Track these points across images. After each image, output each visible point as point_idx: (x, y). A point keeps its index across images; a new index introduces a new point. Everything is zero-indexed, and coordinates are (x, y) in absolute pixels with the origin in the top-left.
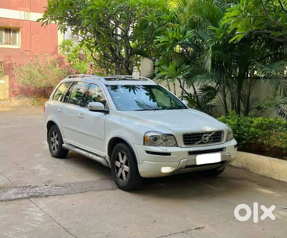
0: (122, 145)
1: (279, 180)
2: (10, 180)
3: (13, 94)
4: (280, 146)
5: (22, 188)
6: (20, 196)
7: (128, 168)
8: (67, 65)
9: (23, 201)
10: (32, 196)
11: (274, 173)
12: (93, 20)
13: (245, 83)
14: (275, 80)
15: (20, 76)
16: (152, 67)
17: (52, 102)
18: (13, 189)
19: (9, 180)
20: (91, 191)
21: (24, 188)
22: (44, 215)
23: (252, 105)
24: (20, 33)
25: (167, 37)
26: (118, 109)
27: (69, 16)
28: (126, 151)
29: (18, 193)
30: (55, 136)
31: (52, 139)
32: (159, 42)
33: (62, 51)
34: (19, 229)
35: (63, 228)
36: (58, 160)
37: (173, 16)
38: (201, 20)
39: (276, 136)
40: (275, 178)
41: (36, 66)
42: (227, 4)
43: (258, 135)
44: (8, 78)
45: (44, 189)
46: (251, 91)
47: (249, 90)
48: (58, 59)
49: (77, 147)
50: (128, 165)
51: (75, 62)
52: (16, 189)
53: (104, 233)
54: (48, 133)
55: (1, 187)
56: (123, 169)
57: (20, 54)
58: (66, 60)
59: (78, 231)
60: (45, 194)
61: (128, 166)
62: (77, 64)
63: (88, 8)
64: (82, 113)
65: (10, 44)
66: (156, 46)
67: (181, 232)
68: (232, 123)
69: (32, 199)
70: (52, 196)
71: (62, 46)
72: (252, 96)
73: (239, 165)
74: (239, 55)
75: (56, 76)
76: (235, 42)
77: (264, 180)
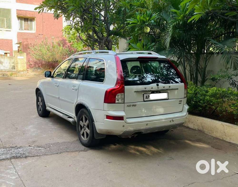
1: (230, 142)
2: (2, 140)
3: (30, 66)
5: (8, 148)
6: (3, 157)
8: (68, 45)
9: (4, 163)
11: (226, 136)
12: (76, 7)
13: (202, 58)
14: (227, 55)
20: (66, 152)
21: (10, 149)
23: (207, 76)
25: (136, 19)
29: (3, 154)
32: (129, 24)
33: (64, 34)
37: (142, 2)
38: (165, 5)
39: (228, 103)
40: (227, 141)
43: (213, 103)
44: (26, 55)
45: (26, 150)
46: (207, 65)
47: (206, 64)
48: (62, 41)
51: (74, 42)
52: (3, 150)
57: (35, 37)
58: (67, 41)
60: (25, 155)
62: (75, 44)
65: (28, 30)
66: (127, 27)
69: (13, 160)
71: (65, 30)
73: (196, 127)
74: (197, 33)
75: (60, 53)
76: (193, 21)
77: (217, 141)
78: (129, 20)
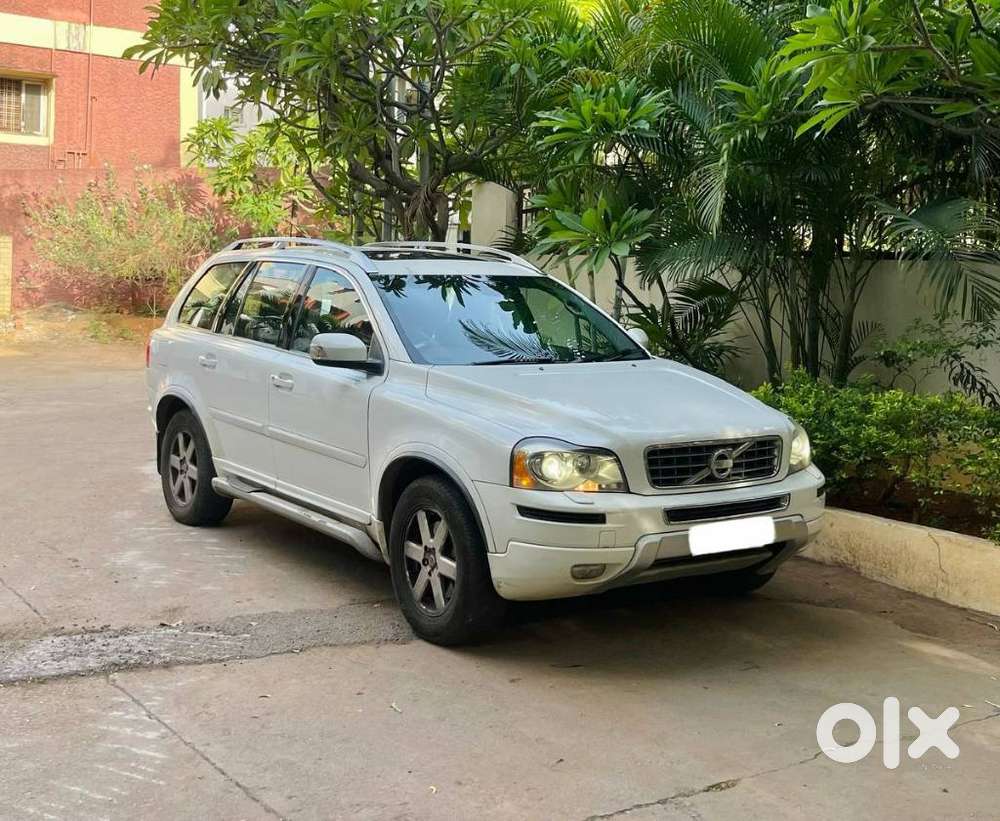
0: (432, 484)
1: (966, 606)
2: (32, 605)
3: (26, 299)
4: (966, 491)
5: (79, 637)
6: (73, 665)
7: (454, 565)
8: (211, 203)
9: (84, 685)
10: (116, 667)
11: (947, 582)
12: (320, 53)
14: (944, 264)
15: (51, 239)
16: (512, 213)
17: (173, 330)
18: (48, 641)
19: (29, 605)
20: (324, 648)
21: (87, 637)
22: (163, 738)
23: (858, 347)
24: (53, 93)
25: (574, 115)
26: (416, 357)
27: (233, 39)
28: (445, 507)
29: (65, 656)
30: (186, 450)
31: (175, 461)
32: (548, 131)
33: (194, 156)
34: (78, 789)
35: (237, 784)
36: (195, 533)
37: (590, 43)
38: (689, 60)
39: (951, 455)
40: (951, 603)
41: (106, 205)
42: (777, 7)
43: (892, 451)
44: (10, 245)
45: (157, 640)
46: (855, 301)
47: (852, 296)
48: (179, 184)
49: (265, 490)
50: (450, 552)
51: (241, 192)
52: (57, 640)
53: (385, 806)
54: (160, 437)
55: (3, 632)
56: (433, 569)
57: (50, 163)
58: (207, 188)
59: (290, 798)
60: (160, 658)
61: (452, 559)
62: (245, 201)
63: (306, 12)
64: (287, 372)
65: (18, 130)
66: (539, 143)
67: (658, 802)
68: (801, 409)
69: (115, 676)
70: (188, 663)
71: (199, 139)
72: (859, 316)
73: (826, 554)
75: (173, 240)
76: (818, 134)
77: (913, 606)
78: (547, 114)
